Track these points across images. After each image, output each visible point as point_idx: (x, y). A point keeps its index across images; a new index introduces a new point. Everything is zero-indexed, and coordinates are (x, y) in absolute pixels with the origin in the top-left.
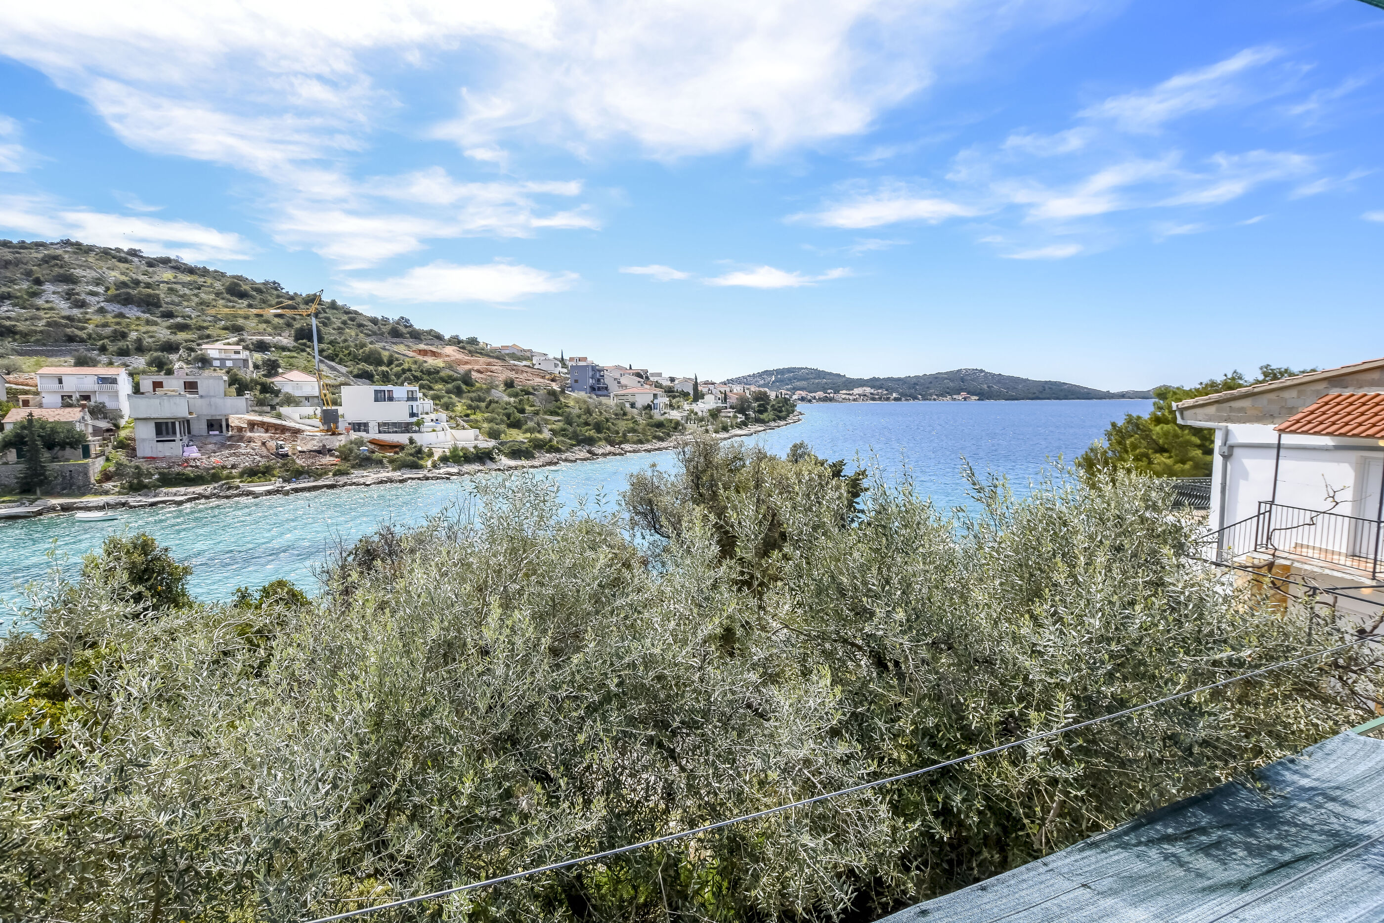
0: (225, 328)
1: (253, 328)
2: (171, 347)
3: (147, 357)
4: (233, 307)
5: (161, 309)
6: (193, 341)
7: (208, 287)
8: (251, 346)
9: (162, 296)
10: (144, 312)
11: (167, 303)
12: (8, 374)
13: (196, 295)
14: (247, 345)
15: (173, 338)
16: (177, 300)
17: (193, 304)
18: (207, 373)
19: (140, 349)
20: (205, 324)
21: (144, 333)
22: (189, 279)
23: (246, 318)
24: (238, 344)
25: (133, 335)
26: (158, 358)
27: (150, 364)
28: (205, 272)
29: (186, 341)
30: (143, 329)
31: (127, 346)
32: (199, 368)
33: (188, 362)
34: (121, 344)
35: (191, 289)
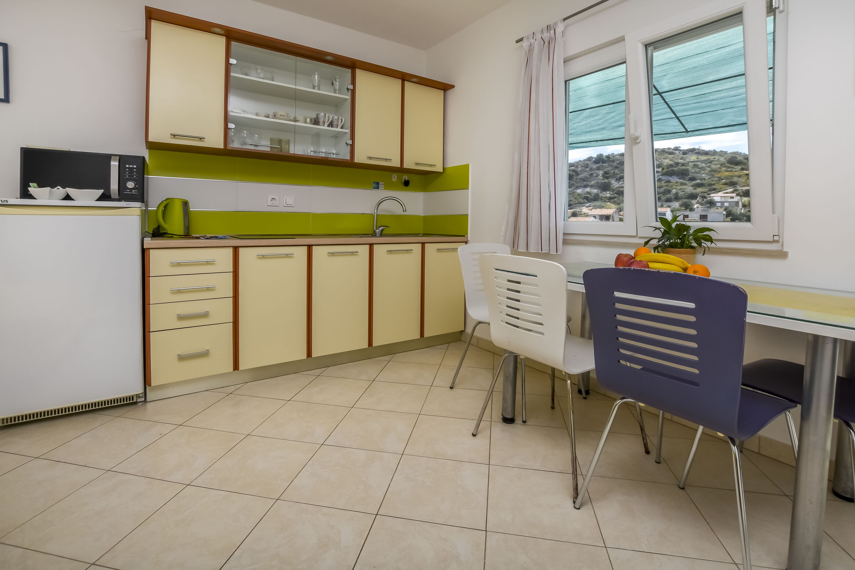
0: (725, 184)
1: (743, 182)
2: (693, 196)
3: (680, 202)
4: (731, 171)
5: (689, 176)
6: (705, 192)
7: (716, 161)
8: (741, 194)
9: (690, 169)
10: (680, 179)
11: (692, 173)
12: (620, 212)
13: (709, 167)
14: (739, 193)
15: (694, 191)
16: (697, 170)
17: (707, 172)
18: (713, 210)
19: (677, 198)
20: (713, 182)
21: (679, 190)
22: (705, 158)
23: (739, 176)
24: (732, 192)
25: (674, 191)
26: (686, 202)
27: (681, 206)
28: (714, 153)
29: (702, 193)
30: (679, 188)
31: (671, 197)
32: (708, 207)
33: (701, 204)
34: (668, 196)
35: (706, 164)
